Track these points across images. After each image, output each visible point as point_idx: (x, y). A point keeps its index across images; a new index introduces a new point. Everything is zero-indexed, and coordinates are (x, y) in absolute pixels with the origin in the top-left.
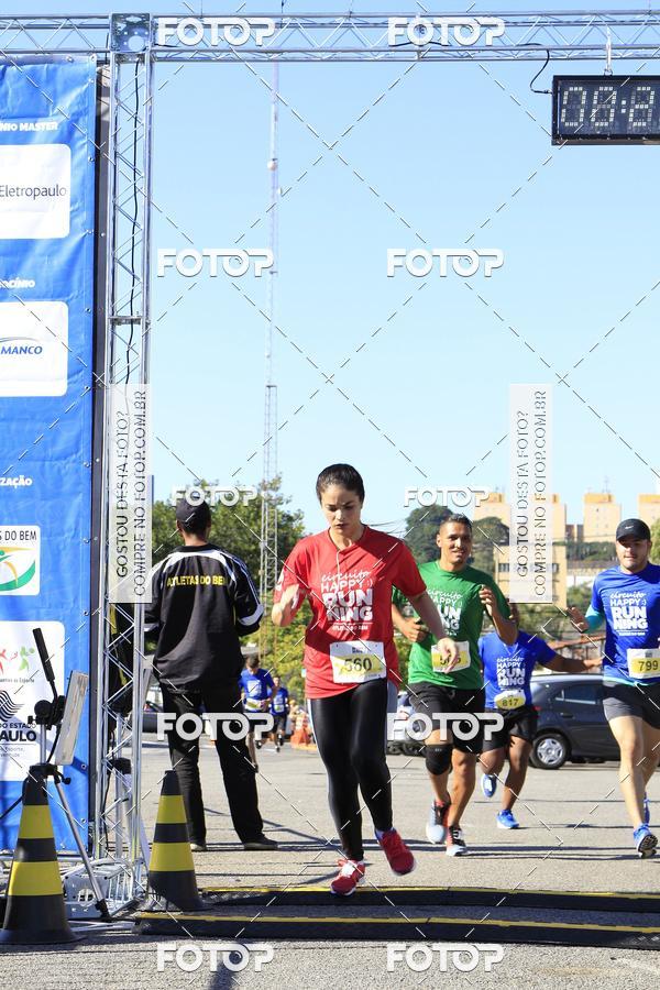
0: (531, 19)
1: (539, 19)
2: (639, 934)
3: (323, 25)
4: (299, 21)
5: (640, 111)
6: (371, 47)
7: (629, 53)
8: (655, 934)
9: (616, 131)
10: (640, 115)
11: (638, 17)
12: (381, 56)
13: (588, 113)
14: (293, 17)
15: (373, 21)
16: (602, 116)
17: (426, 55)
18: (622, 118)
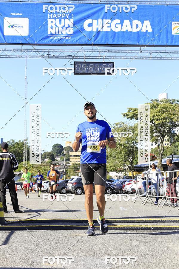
0: (70, 51)
1: (71, 51)
3: (30, 51)
4: (25, 50)
6: (39, 55)
7: (89, 57)
9: (86, 72)
10: (91, 69)
12: (41, 57)
13: (81, 69)
14: (24, 49)
15: (39, 50)
16: (84, 69)
17: (50, 57)
18: (87, 70)
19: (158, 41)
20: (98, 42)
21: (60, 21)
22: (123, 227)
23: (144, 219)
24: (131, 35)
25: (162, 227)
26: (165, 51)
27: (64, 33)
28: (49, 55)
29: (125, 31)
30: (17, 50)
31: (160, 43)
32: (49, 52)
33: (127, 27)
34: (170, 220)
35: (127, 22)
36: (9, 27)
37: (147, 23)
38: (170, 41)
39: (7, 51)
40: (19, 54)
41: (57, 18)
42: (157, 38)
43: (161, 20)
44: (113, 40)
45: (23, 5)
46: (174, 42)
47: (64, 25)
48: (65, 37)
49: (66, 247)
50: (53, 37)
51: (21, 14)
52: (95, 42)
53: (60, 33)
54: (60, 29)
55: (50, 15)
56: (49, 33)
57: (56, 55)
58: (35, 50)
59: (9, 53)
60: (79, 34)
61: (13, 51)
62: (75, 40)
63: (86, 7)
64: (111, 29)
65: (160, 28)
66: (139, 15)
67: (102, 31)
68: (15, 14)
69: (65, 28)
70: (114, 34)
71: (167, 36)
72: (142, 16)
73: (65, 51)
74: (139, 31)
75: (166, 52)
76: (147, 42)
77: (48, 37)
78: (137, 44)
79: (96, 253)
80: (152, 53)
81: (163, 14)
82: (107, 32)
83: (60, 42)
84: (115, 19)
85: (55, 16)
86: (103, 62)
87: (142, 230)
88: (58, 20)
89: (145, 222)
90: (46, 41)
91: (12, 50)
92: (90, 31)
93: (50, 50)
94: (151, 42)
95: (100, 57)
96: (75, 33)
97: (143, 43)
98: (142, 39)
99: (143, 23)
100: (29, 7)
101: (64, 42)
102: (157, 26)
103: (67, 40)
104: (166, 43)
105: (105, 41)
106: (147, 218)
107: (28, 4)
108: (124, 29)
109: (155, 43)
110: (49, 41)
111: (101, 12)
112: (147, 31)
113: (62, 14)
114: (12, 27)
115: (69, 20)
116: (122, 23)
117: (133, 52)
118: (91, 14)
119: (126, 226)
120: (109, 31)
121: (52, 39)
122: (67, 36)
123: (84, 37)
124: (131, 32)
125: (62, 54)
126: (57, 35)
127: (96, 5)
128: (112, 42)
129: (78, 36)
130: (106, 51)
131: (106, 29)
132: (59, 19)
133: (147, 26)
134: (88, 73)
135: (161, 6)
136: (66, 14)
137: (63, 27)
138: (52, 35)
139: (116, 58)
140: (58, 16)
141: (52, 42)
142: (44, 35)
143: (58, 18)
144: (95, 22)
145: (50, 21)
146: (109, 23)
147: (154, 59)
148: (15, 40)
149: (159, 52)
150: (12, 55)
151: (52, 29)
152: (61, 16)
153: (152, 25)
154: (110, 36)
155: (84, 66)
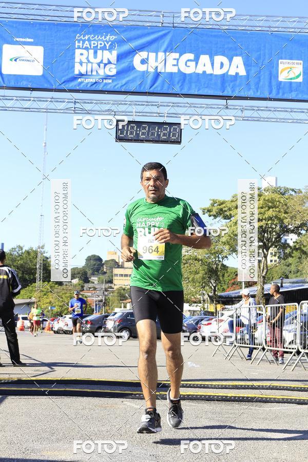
0: (110, 102)
1: (112, 102)
2: (132, 394)
3: (44, 101)
4: (35, 99)
5: (143, 132)
6: (59, 108)
7: (141, 114)
8: (137, 394)
9: (136, 139)
10: (143, 134)
11: (144, 103)
12: (62, 111)
13: (127, 133)
14: (34, 98)
15: (59, 100)
16: (131, 133)
17: (76, 111)
18: (137, 135)
19: (256, 91)
20: (156, 89)
21: (95, 53)
22: (187, 395)
23: (224, 383)
24: (211, 80)
25: (251, 397)
26: (267, 107)
27: (101, 72)
28: (75, 108)
29: (201, 72)
30: (23, 99)
31: (258, 95)
32: (75, 103)
33: (204, 66)
34: (266, 386)
35: (204, 59)
36: (11, 60)
37: (238, 61)
38: (274, 91)
39: (7, 99)
40: (27, 104)
41: (91, 49)
42: (253, 87)
43: (262, 56)
44: (181, 87)
45: (36, 26)
46: (281, 94)
47: (102, 60)
48: (103, 79)
49: (86, 425)
50: (82, 79)
51: (32, 40)
52: (151, 90)
53: (94, 73)
54: (95, 66)
55: (79, 42)
56: (76, 72)
57: (86, 109)
58: (53, 100)
59: (9, 104)
60: (126, 76)
61: (16, 100)
62: (119, 85)
63: (139, 32)
64: (179, 70)
65: (259, 69)
66: (226, 46)
67: (163, 71)
68: (21, 40)
69: (102, 65)
70: (183, 76)
71: (270, 83)
72: (230, 49)
73: (101, 102)
74: (224, 74)
75: (268, 109)
76: (237, 92)
77: (75, 78)
78: (221, 94)
79: (134, 437)
80: (245, 109)
81: (265, 46)
82: (172, 73)
83: (93, 88)
84: (185, 53)
85: (87, 44)
86: (163, 123)
87: (217, 400)
88: (91, 52)
89: (225, 387)
90: (72, 85)
91: (15, 98)
92: (144, 71)
93: (77, 101)
94: (244, 92)
95: (160, 115)
96: (118, 73)
97: (230, 94)
98: (228, 87)
99: (231, 60)
100: (45, 29)
101: (100, 88)
102: (253, 66)
103: (106, 84)
104: (268, 94)
105: (169, 88)
106: (230, 382)
107: (43, 24)
108: (200, 70)
109: (251, 94)
110: (75, 86)
111: (163, 41)
112: (237, 74)
113: (99, 42)
114: (16, 60)
115: (111, 52)
116: (196, 60)
117: (214, 108)
118: (147, 43)
119: (192, 394)
120: (175, 73)
121: (81, 83)
122: (106, 79)
123: (133, 80)
124: (211, 75)
125: (97, 108)
126: (89, 75)
127: (154, 29)
128: (179, 90)
129: (124, 78)
130: (169, 104)
131: (171, 69)
132: (93, 51)
133: (238, 67)
134: (138, 140)
135: (262, 34)
136: (105, 42)
137: (100, 63)
138: (81, 75)
140: (92, 45)
141: (82, 87)
142: (67, 75)
143: (92, 47)
144: (152, 56)
145: (78, 52)
146: (175, 59)
147: (247, 120)
148: (20, 82)
149: (256, 108)
150: (14, 106)
151: (81, 65)
152: (97, 46)
153: (247, 65)
154: (177, 80)
155: (132, 127)
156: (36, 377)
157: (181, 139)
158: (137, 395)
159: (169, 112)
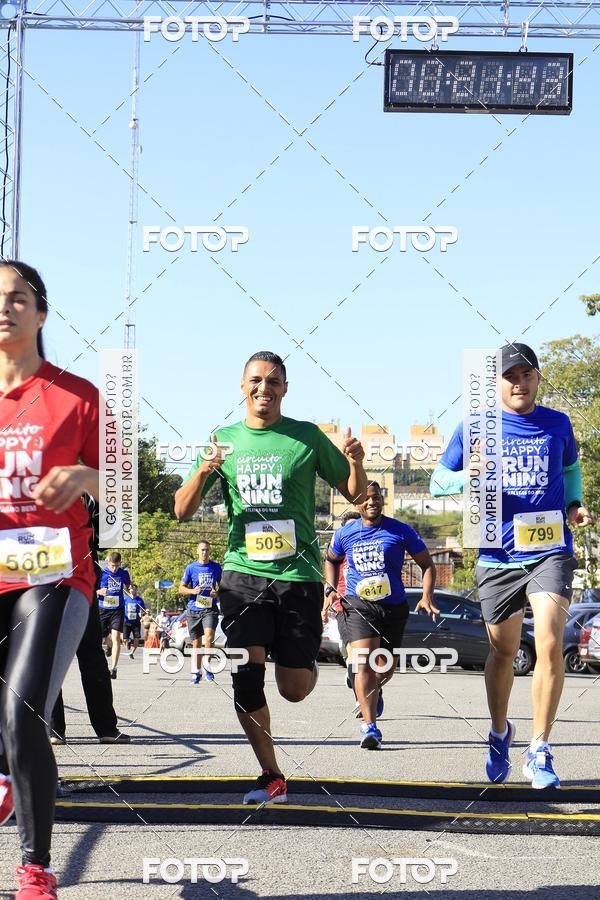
2: (452, 819)
5: (463, 82)
8: (466, 819)
9: (442, 101)
10: (462, 86)
16: (429, 86)
17: (272, 27)
18: (446, 90)
28: (268, 17)
32: (268, 3)
57: (299, 19)
86: (519, 55)
95: (508, 31)
134: (450, 106)
139: (583, 32)
150: (98, 15)
155: (432, 70)
156: (169, 774)
157: (570, 100)
158: (467, 823)
159: (536, 22)
